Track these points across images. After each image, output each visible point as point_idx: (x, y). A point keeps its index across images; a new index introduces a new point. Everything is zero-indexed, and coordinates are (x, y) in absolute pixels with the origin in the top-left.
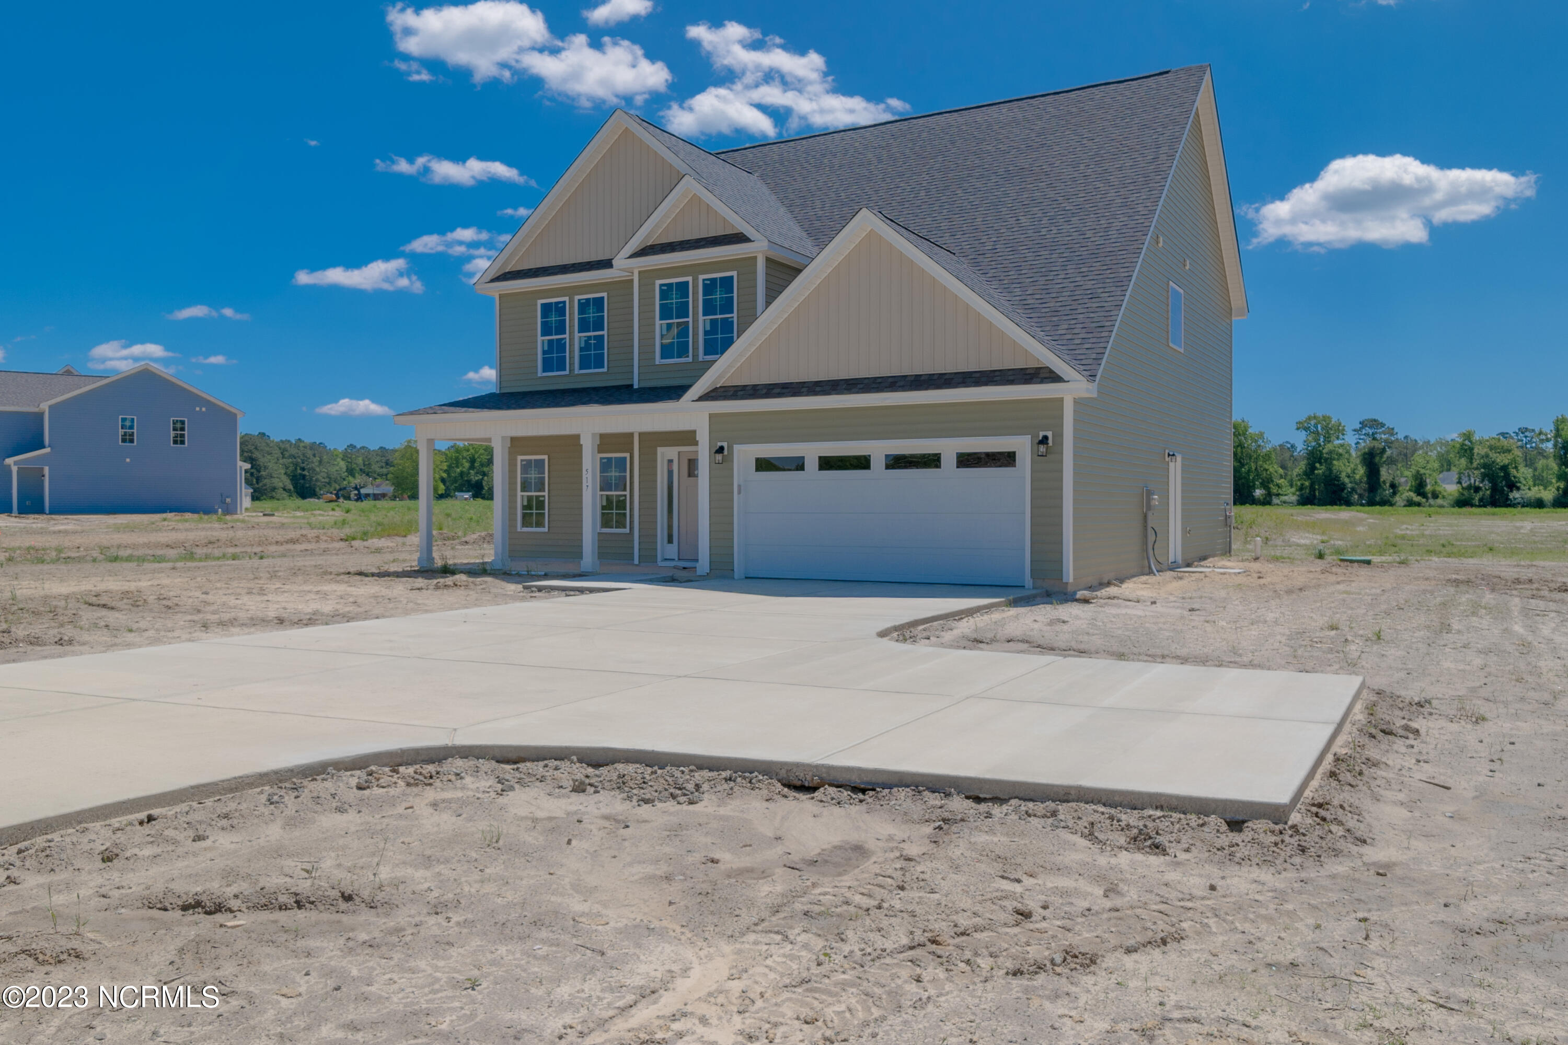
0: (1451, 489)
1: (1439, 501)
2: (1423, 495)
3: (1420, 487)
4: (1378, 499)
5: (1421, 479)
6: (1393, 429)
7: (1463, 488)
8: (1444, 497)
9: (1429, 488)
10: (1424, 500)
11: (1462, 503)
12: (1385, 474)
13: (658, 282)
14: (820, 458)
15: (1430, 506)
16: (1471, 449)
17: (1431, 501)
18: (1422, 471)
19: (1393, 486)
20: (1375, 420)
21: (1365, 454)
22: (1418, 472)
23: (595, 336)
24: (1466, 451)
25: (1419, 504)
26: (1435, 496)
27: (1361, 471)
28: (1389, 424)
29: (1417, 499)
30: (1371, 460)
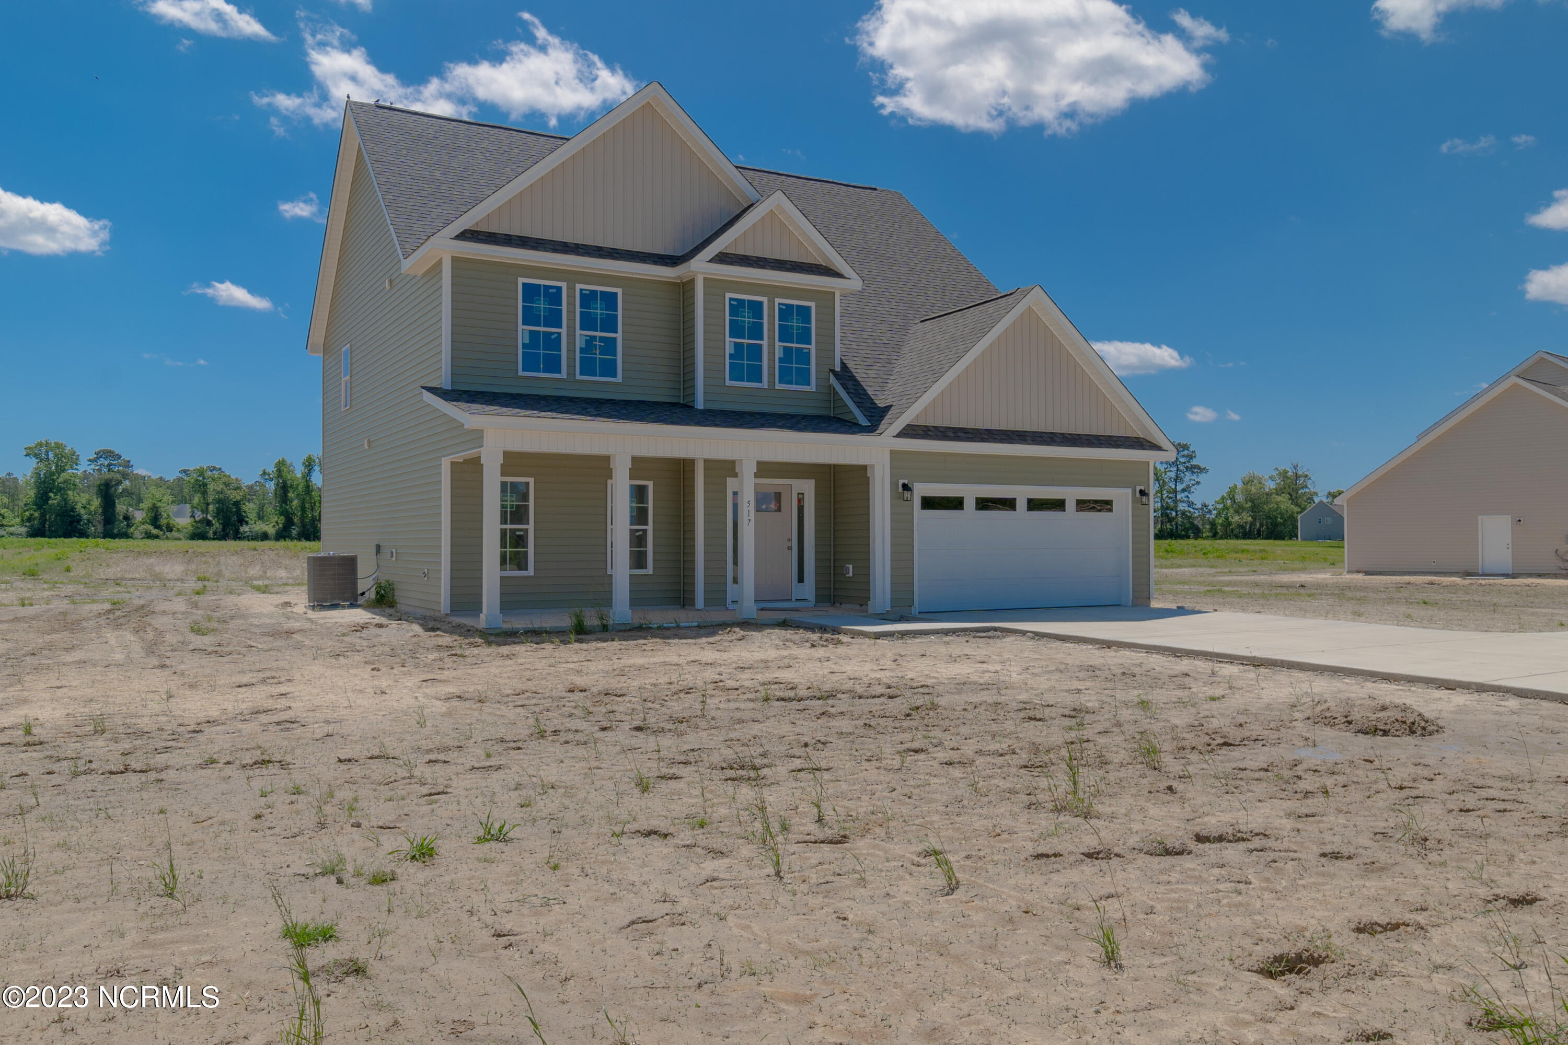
0: (184, 522)
1: (175, 534)
2: (158, 527)
3: (155, 520)
4: (115, 531)
5: (157, 511)
6: (129, 461)
7: (195, 522)
8: (178, 530)
9: (163, 522)
10: (161, 533)
11: (198, 535)
12: (121, 508)
13: (728, 295)
14: (977, 498)
15: (167, 538)
16: (205, 485)
17: (168, 534)
18: (159, 504)
19: (126, 518)
20: (110, 452)
21: (100, 485)
22: (154, 505)
23: (600, 337)
24: (201, 487)
25: (157, 537)
26: (170, 529)
27: (96, 503)
28: (125, 457)
29: (155, 532)
30: (107, 492)
